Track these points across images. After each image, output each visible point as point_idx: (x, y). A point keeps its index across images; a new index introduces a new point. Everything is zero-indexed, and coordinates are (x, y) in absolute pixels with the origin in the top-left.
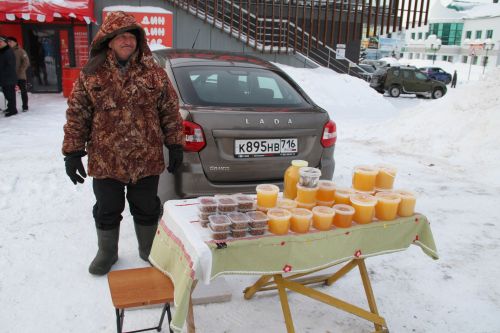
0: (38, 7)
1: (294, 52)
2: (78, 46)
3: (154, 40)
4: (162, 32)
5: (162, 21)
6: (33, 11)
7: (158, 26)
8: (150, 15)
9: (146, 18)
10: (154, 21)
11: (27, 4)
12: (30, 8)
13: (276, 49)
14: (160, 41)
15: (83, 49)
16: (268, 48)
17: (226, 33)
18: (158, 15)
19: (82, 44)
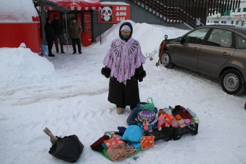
0: (77, 3)
1: (183, 23)
2: (86, 21)
3: (121, 18)
4: (125, 14)
5: (125, 9)
6: (75, 5)
7: (123, 11)
8: (120, 6)
9: (118, 7)
10: (121, 9)
11: (72, 2)
12: (74, 4)
13: (175, 21)
14: (124, 18)
15: (88, 23)
16: (171, 21)
17: (153, 14)
18: (123, 6)
19: (88, 20)
